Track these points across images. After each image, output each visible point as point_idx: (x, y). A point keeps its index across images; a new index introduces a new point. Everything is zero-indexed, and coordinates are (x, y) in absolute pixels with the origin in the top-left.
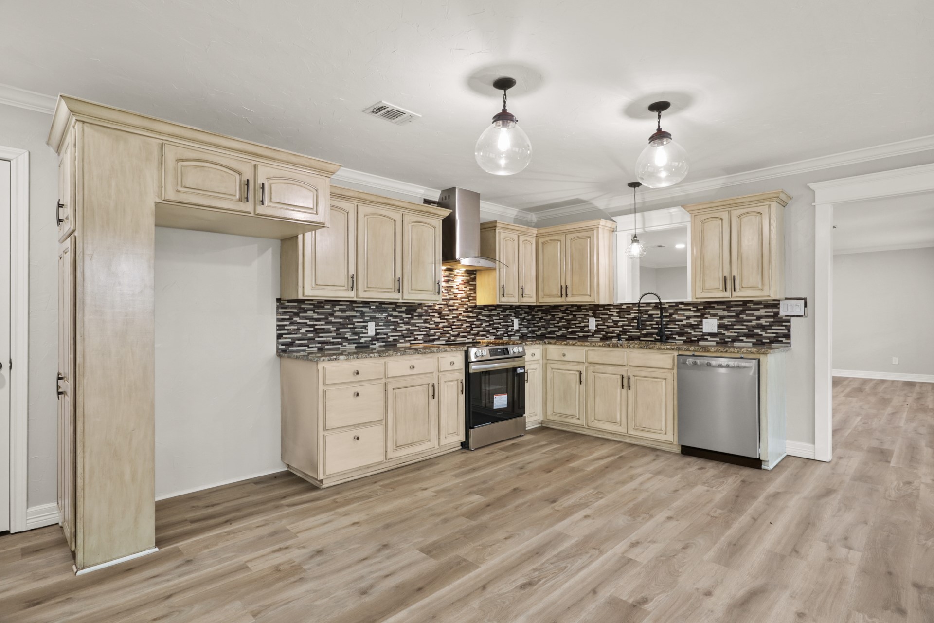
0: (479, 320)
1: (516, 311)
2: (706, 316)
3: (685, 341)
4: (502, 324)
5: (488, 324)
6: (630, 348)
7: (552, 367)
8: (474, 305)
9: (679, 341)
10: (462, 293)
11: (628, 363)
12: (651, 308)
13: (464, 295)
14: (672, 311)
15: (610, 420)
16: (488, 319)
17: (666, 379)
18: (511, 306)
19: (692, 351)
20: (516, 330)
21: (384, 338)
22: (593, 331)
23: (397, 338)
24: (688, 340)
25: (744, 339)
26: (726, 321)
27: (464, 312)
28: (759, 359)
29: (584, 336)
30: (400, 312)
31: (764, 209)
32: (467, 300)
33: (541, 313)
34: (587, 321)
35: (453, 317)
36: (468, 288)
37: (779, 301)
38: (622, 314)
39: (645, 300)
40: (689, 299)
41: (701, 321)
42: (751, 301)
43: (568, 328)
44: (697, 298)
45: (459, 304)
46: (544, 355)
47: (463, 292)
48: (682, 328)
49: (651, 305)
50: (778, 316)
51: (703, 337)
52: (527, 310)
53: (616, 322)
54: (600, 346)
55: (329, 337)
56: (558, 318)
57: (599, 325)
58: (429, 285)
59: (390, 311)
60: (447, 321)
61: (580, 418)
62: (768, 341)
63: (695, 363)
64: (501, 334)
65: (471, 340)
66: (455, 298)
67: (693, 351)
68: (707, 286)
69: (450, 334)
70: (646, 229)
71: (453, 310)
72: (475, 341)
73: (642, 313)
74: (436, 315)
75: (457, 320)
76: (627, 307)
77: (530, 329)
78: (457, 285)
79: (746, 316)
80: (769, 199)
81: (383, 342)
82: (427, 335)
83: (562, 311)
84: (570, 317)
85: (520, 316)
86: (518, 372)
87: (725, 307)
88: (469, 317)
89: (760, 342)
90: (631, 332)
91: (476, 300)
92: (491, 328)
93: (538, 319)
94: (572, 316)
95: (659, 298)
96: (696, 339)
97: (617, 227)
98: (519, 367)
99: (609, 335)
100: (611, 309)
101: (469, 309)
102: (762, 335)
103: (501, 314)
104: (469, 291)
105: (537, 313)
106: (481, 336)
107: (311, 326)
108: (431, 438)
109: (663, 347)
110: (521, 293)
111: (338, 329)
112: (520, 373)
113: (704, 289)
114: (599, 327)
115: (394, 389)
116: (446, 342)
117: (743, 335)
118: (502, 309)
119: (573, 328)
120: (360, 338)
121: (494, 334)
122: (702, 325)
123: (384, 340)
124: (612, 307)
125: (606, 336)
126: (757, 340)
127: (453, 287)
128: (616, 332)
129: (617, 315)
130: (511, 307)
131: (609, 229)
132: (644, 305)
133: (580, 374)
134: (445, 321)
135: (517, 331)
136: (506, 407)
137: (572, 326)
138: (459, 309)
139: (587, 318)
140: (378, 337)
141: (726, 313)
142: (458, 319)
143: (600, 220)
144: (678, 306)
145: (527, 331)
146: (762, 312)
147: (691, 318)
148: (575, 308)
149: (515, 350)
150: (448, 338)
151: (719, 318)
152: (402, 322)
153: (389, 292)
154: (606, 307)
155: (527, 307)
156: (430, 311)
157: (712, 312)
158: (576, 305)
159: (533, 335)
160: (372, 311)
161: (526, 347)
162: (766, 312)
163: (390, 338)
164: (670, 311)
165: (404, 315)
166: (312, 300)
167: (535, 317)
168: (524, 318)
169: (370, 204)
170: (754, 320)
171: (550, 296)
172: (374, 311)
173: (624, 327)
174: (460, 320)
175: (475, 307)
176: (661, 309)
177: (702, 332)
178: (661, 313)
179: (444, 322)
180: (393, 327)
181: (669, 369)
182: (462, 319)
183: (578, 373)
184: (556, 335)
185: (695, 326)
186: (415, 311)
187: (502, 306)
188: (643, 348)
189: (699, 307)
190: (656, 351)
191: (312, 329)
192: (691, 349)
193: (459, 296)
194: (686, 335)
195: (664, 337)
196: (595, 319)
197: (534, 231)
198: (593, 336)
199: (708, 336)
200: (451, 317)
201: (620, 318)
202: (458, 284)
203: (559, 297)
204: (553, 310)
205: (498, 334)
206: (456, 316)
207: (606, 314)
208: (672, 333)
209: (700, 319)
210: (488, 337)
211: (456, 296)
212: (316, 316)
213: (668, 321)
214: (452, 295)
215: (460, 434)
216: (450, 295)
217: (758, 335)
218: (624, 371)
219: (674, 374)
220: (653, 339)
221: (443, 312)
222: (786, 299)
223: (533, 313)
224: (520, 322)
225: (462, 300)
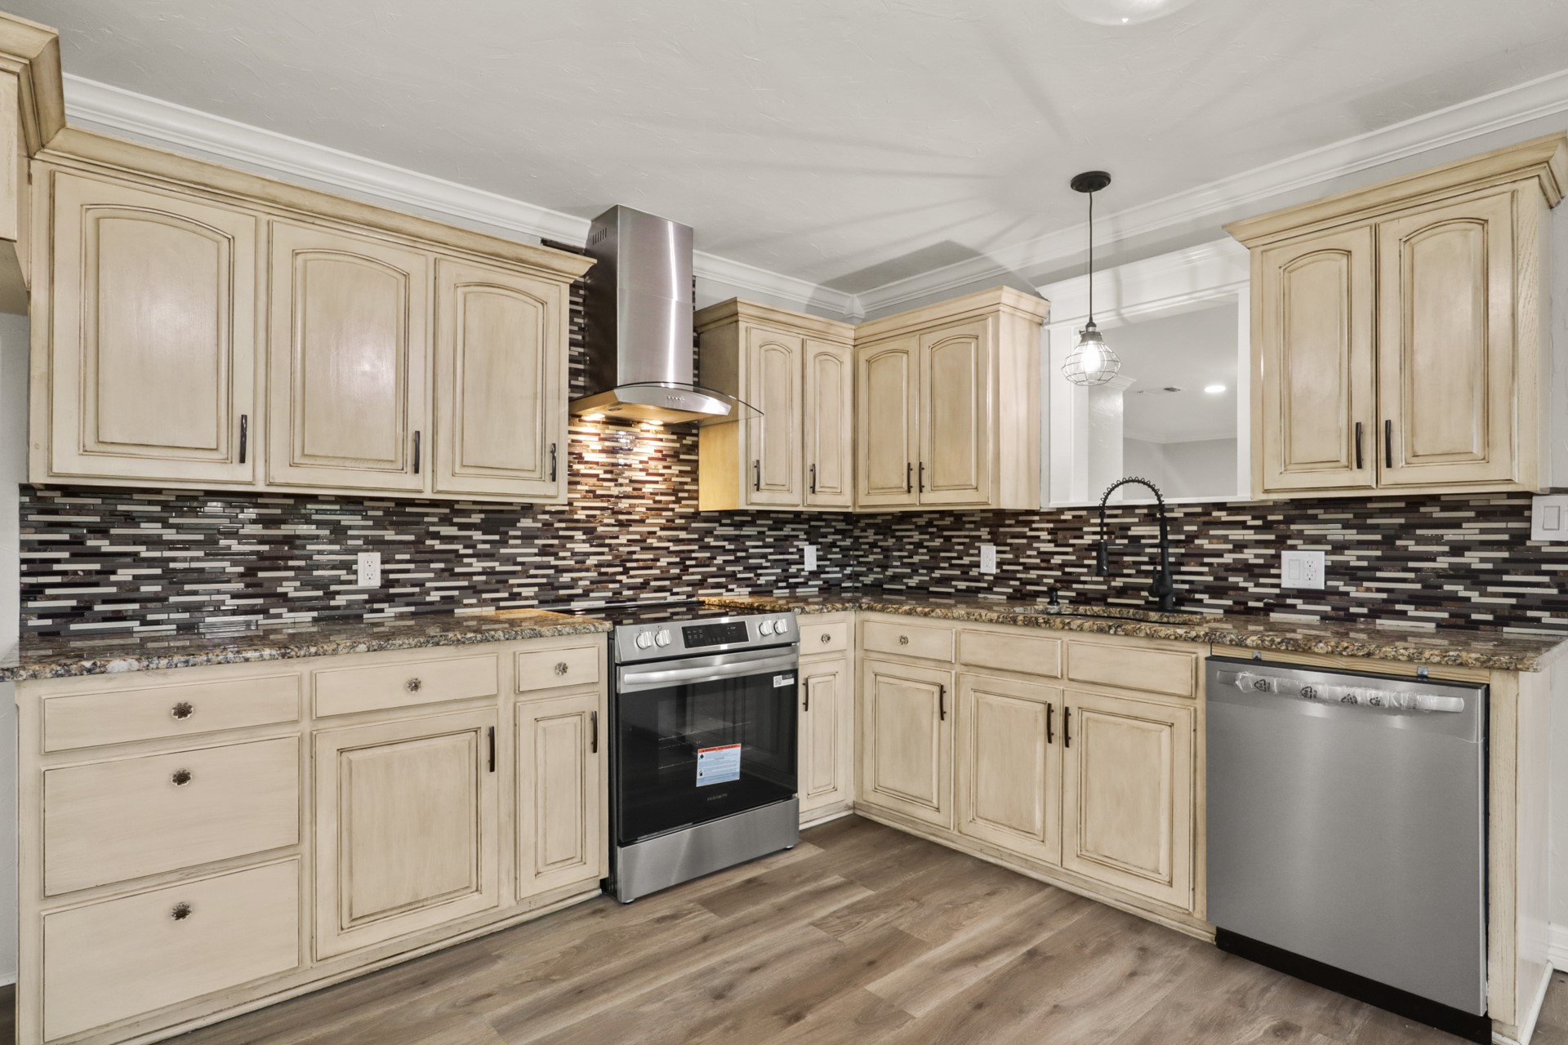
0: (705, 547)
1: (810, 526)
2: (1290, 542)
3: (1228, 611)
4: (770, 557)
5: (732, 558)
6: (1071, 629)
7: (877, 671)
8: (692, 510)
9: (1212, 609)
10: (657, 482)
11: (1065, 672)
12: (1136, 520)
13: (664, 487)
14: (1195, 528)
15: (1014, 825)
16: (732, 547)
17: (1171, 725)
18: (798, 514)
19: (1253, 648)
20: (811, 573)
21: (413, 594)
22: (992, 578)
23: (456, 593)
24: (1237, 608)
25: (1411, 610)
26: (1351, 557)
27: (662, 529)
28: (1488, 685)
29: (969, 590)
30: (462, 526)
31: (1492, 205)
32: (673, 498)
33: (873, 531)
34: (976, 552)
35: (629, 541)
36: (675, 469)
37: (1529, 495)
38: (1060, 535)
39: (1117, 499)
40: (1243, 493)
41: (1278, 557)
42: (1434, 499)
43: (932, 569)
44: (1267, 491)
45: (648, 509)
46: (858, 639)
47: (659, 479)
48: (1223, 574)
49: (1137, 511)
50: (1524, 544)
51: (1280, 601)
52: (841, 526)
53: (1046, 557)
54: (991, 621)
55: (219, 592)
56: (910, 543)
57: (1005, 564)
58: (526, 453)
59: (433, 524)
60: (611, 550)
61: (941, 809)
62: (1490, 617)
63: (1263, 687)
64: (768, 583)
65: (685, 597)
66: (635, 493)
67: (1257, 647)
68: (1301, 452)
69: (620, 582)
70: (1123, 311)
71: (629, 523)
72: (694, 599)
73: (1113, 533)
74: (579, 535)
75: (642, 549)
76: (1074, 517)
77: (848, 570)
78: (641, 462)
79: (1417, 544)
80: (1515, 173)
81: (408, 604)
82: (552, 586)
83: (921, 526)
84: (938, 542)
85: (820, 540)
86: (776, 686)
87: (1351, 516)
88: (677, 541)
89: (1461, 622)
90: (1085, 583)
91: (697, 499)
92: (741, 568)
93: (867, 547)
94: (942, 540)
95: (1157, 494)
96: (1260, 605)
97: (1049, 312)
98: (779, 673)
99: (1029, 587)
100: (1033, 522)
101: (677, 521)
102: (1468, 599)
103: (767, 533)
104: (677, 476)
105: (866, 531)
106: (713, 588)
107: (151, 562)
108: (484, 881)
109: (1164, 631)
110: (809, 483)
111: (251, 572)
112: (779, 688)
113: (1287, 464)
114: (1005, 567)
115: (341, 751)
116: (607, 603)
117: (1405, 597)
118: (771, 522)
119: (944, 568)
120: (333, 595)
121: (748, 582)
122: (1279, 567)
123: (410, 599)
124: (1037, 518)
125: (1020, 591)
126: (1452, 615)
127: (630, 466)
128: (1045, 580)
129: (1049, 537)
130: (797, 517)
131: (1028, 316)
132: (1119, 512)
133: (942, 691)
134: (606, 550)
135: (814, 575)
136: (737, 778)
137: (942, 565)
138: (647, 521)
139: (977, 544)
140: (392, 591)
141: (1352, 535)
142: (643, 545)
143: (1001, 289)
144: (1210, 514)
145: (840, 575)
146: (1470, 532)
147: (1246, 547)
148: (948, 521)
149: (762, 628)
150: (614, 594)
151: (1329, 547)
152: (470, 551)
153: (383, 471)
154: (1021, 518)
155: (841, 518)
156: (557, 525)
157: (1310, 529)
158: (950, 513)
159: (857, 585)
160: (370, 523)
161: (802, 620)
162: (1483, 531)
163: (432, 593)
164: (1186, 528)
165: (477, 535)
166: (159, 491)
167: (861, 540)
168: (833, 544)
169: (318, 221)
170: (1444, 554)
171: (885, 489)
172: (378, 524)
173: (1067, 570)
174: (651, 548)
175: (696, 516)
176: (1163, 523)
177: (1278, 586)
178: (1164, 533)
179: (602, 554)
180: (442, 565)
181: (1179, 696)
182: (656, 544)
183: (936, 690)
184: (906, 584)
185: (1257, 571)
186: (513, 524)
187: (772, 515)
188: (1107, 633)
189: (1270, 518)
190: (1143, 643)
191: (158, 571)
192: (1249, 642)
193: (648, 489)
194: (1231, 593)
195: (1169, 597)
196: (994, 548)
197: (848, 332)
198: (992, 589)
199: (1295, 597)
200: (623, 539)
201: (1056, 546)
202: (646, 459)
203: (902, 493)
204: (899, 524)
205: (759, 582)
206: (638, 537)
207: (1023, 536)
208: (1194, 587)
209: (1272, 552)
210: (732, 590)
211: (640, 489)
212: (170, 535)
213: (1183, 555)
214: (627, 485)
215: (589, 861)
216: (621, 485)
217: (1454, 598)
218: (1053, 694)
219: (1195, 710)
220: (1142, 602)
221: (600, 529)
222: (1556, 491)
223: (857, 533)
224: (821, 553)
225: (658, 498)
